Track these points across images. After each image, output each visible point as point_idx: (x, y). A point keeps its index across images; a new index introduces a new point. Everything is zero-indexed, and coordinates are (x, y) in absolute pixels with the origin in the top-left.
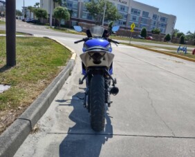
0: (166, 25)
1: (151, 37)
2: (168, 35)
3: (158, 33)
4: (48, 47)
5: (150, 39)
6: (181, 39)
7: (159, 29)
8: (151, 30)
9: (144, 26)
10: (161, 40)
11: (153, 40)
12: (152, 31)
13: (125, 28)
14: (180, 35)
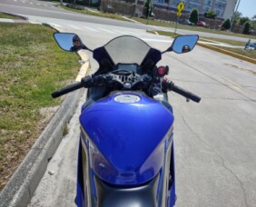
0: (224, 6)
1: (204, 23)
2: (228, 20)
3: (213, 16)
4: (42, 48)
5: (202, 25)
6: (245, 27)
7: (215, 10)
8: (203, 13)
9: (195, 6)
10: (217, 28)
11: (206, 27)
12: (206, 14)
13: (167, 8)
14: (244, 20)
